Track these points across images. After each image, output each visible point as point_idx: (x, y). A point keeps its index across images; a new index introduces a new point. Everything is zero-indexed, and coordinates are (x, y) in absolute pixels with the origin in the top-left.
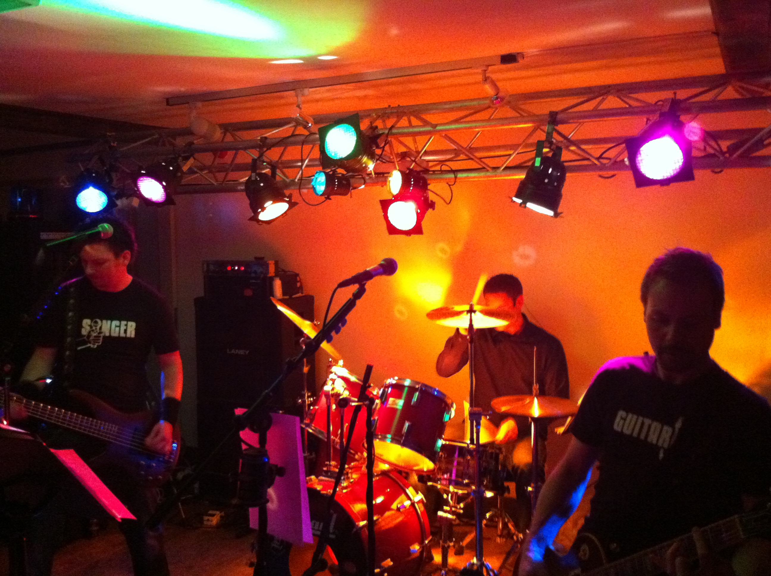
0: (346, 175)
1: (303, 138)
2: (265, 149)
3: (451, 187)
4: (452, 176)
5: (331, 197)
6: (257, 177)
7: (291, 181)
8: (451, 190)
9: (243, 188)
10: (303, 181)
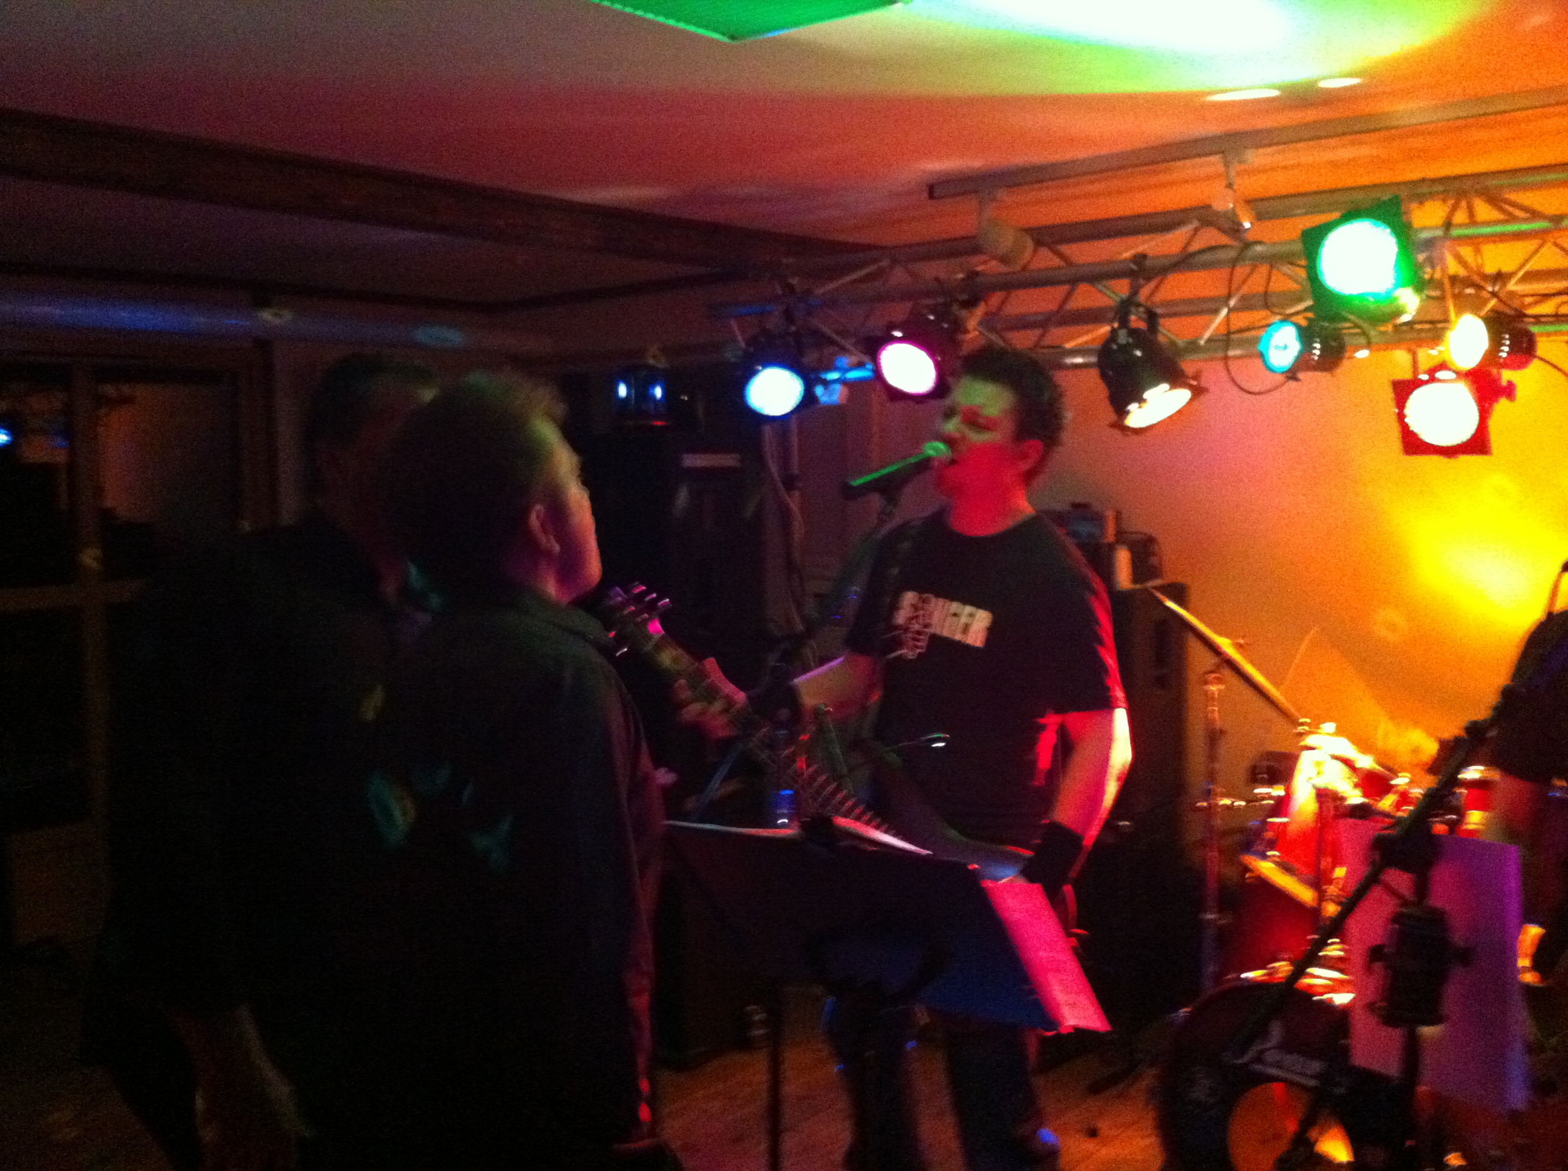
1: (1230, 255)
2: (1142, 280)
5: (1301, 376)
6: (1130, 338)
7: (1189, 343)
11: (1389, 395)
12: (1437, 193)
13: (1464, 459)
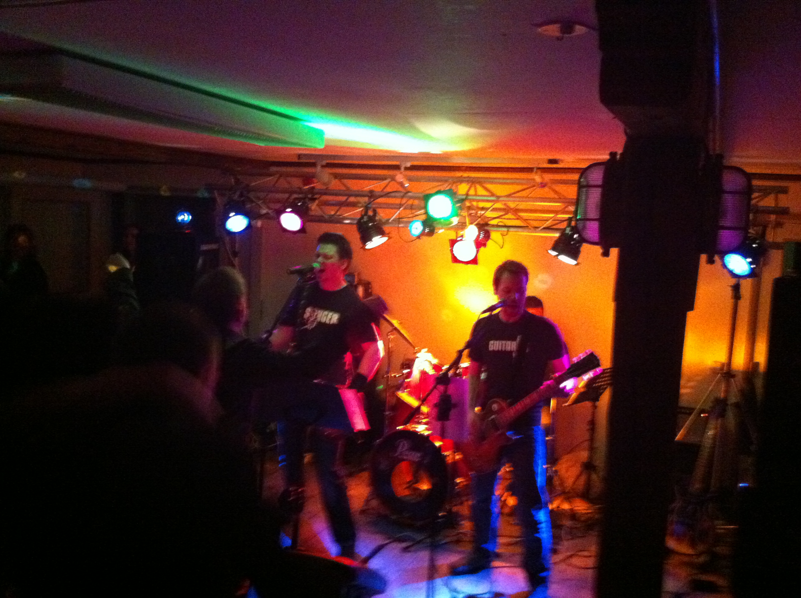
1: (402, 194)
2: (372, 199)
3: (504, 237)
4: (505, 229)
5: (422, 237)
6: (368, 219)
7: (386, 221)
8: (503, 239)
11: (448, 244)
12: (466, 181)
13: (470, 266)
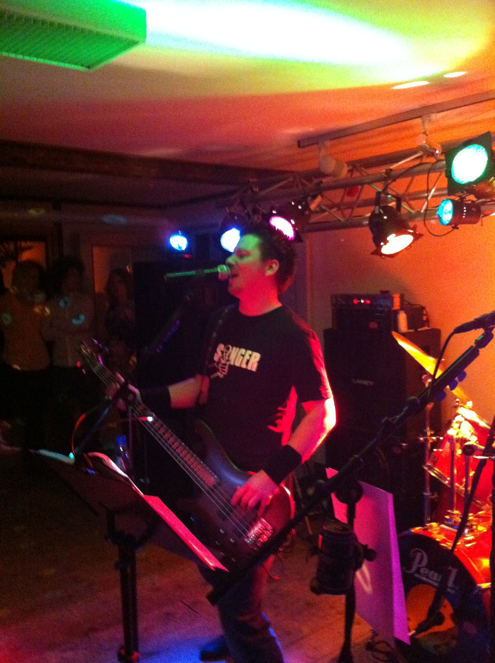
0: (476, 202)
1: (429, 166)
2: (389, 182)
5: (459, 226)
6: (381, 210)
7: (418, 212)
9: (366, 222)
10: (428, 212)
